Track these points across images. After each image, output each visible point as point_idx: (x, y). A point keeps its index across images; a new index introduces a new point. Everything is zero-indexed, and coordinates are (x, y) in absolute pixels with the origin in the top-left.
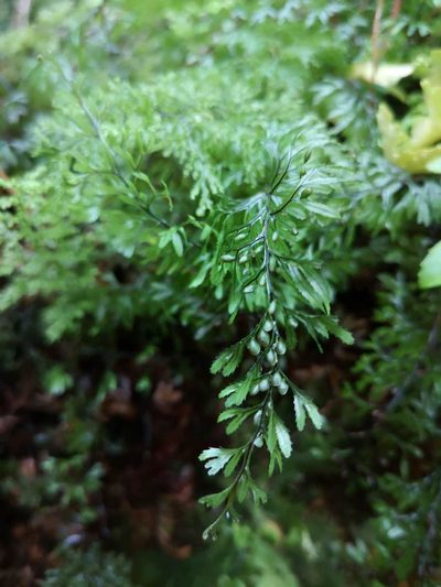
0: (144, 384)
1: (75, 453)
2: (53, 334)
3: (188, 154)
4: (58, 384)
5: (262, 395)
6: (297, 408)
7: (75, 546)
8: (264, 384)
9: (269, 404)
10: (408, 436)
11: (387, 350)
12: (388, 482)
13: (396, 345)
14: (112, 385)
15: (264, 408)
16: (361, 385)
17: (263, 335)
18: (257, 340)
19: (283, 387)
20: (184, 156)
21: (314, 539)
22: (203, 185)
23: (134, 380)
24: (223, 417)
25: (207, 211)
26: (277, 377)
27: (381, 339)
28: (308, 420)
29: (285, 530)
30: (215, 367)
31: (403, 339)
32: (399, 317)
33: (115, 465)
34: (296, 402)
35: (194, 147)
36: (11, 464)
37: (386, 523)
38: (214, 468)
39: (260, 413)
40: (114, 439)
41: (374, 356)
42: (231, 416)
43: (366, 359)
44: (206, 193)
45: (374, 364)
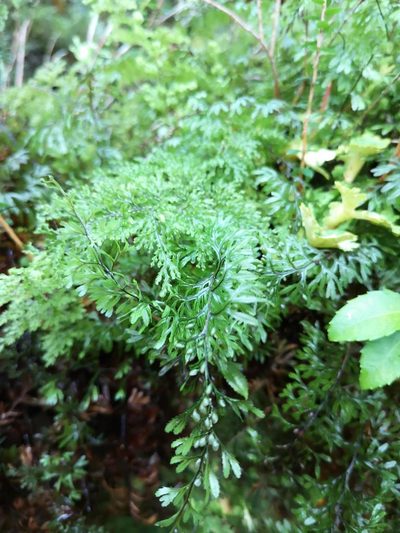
0: (120, 395)
1: (64, 449)
2: (49, 359)
3: (155, 245)
4: (52, 397)
5: (201, 449)
6: (224, 462)
7: (64, 522)
8: (202, 441)
9: (206, 456)
10: (321, 448)
11: (306, 382)
12: (306, 481)
13: (312, 378)
14: (96, 397)
15: (202, 458)
16: (286, 407)
17: (202, 408)
18: (198, 411)
19: (216, 444)
20: (151, 247)
21: (252, 514)
22: (166, 272)
23: (113, 392)
24: (174, 460)
25: (168, 294)
26: (211, 437)
27: (301, 373)
28: (232, 472)
29: (231, 504)
30: (168, 428)
31: (318, 374)
32: (315, 358)
33: (96, 453)
34: (224, 457)
35: (160, 239)
36: (13, 450)
37: (303, 513)
38: (166, 502)
39: (199, 460)
40: (96, 436)
41: (296, 385)
42: (179, 461)
43: (290, 387)
44: (167, 277)
45: (296, 392)
